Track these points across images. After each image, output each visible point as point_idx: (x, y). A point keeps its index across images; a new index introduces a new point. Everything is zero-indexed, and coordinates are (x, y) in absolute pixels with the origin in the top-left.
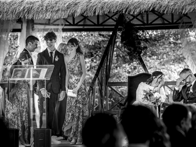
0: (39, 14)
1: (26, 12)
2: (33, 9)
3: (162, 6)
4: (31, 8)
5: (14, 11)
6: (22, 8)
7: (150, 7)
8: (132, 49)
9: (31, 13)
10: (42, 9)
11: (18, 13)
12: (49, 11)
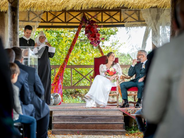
0: (41, 8)
1: (32, 6)
2: (37, 4)
3: (129, 4)
4: (36, 4)
5: (23, 5)
6: (29, 3)
7: (121, 4)
8: (94, 39)
9: (35, 7)
10: (44, 4)
11: (26, 6)
12: (49, 6)
